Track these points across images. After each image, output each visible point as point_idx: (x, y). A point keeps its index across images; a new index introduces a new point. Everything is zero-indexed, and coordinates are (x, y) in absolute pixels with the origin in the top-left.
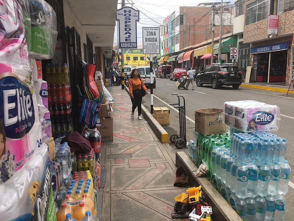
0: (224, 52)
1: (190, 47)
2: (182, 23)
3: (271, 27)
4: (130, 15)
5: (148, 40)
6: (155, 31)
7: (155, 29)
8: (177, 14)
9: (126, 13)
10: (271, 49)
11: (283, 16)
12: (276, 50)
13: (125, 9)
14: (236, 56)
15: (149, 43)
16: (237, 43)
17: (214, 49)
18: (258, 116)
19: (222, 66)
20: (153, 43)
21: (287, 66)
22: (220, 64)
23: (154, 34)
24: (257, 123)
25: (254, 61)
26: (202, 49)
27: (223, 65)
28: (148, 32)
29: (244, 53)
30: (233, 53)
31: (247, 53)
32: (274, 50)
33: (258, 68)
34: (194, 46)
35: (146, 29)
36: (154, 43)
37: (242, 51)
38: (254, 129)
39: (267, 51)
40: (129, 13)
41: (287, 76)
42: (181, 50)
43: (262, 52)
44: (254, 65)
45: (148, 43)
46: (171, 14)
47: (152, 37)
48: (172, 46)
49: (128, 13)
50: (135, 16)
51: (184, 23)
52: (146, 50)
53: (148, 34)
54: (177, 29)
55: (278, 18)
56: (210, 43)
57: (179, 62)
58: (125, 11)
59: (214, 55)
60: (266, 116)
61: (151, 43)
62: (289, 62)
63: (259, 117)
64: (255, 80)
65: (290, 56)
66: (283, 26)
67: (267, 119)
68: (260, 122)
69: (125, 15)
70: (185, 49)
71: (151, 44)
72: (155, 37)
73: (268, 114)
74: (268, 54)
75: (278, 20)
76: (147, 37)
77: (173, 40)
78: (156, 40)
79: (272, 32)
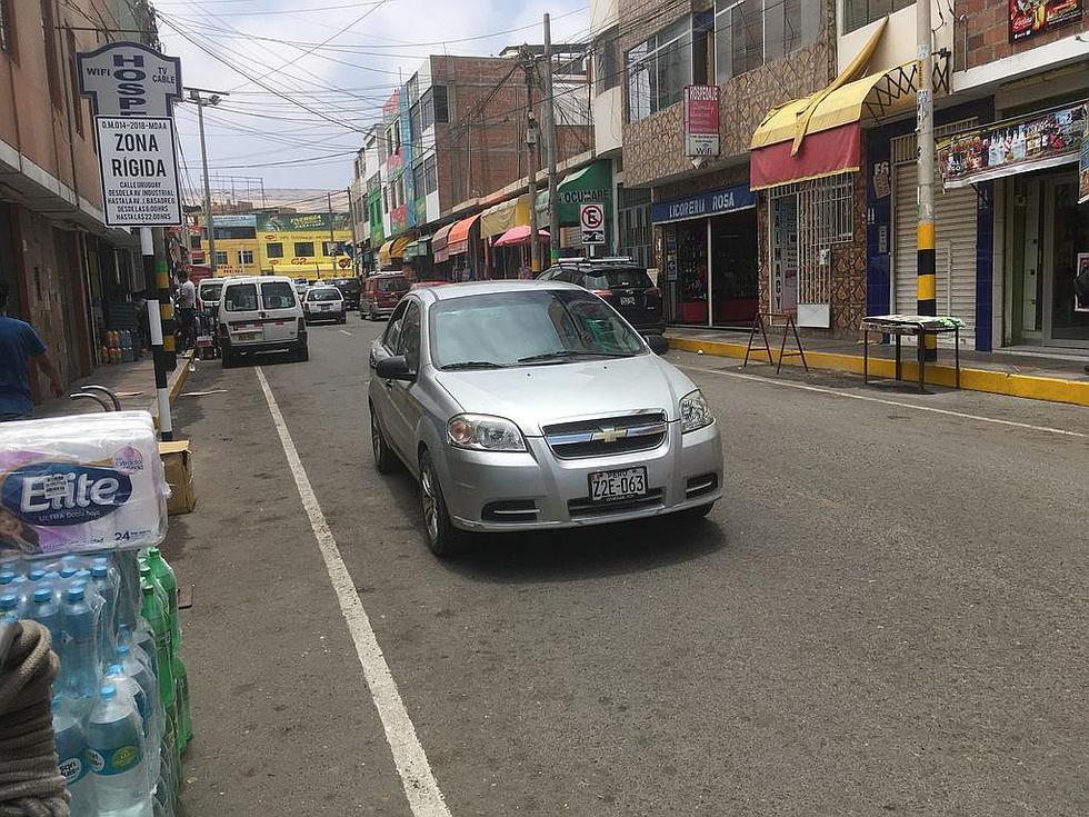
0: (568, 221)
1: (472, 202)
2: (441, 115)
3: (696, 128)
4: (141, 76)
5: (122, 169)
6: (153, 131)
7: (151, 126)
8: (425, 84)
9: (120, 68)
10: (709, 208)
11: (730, 89)
12: (724, 209)
13: (116, 51)
14: (601, 232)
15: (130, 179)
16: (611, 187)
17: (538, 208)
18: (36, 487)
19: (588, 267)
20: (146, 179)
21: (760, 264)
22: (583, 262)
23: (151, 146)
24: (34, 518)
25: (666, 249)
26: (503, 210)
27: (592, 263)
28: (121, 136)
29: (634, 225)
30: (590, 222)
31: (644, 223)
32: (719, 210)
33: (682, 276)
34: (482, 201)
35: (111, 125)
36: (150, 180)
37: (628, 214)
38: (20, 549)
39: (700, 214)
40: (138, 68)
41: (760, 301)
42: (446, 214)
43: (684, 216)
44: (665, 263)
45: (124, 179)
46: (404, 82)
47: (139, 155)
48: (415, 200)
49: (131, 66)
50: (165, 80)
51: (452, 117)
52: (120, 209)
53: (123, 146)
54: (429, 136)
55: (718, 96)
56: (525, 191)
57: (438, 258)
58: (119, 60)
59: (540, 232)
60: (83, 481)
61: (139, 178)
62: (763, 252)
63: (36, 493)
64: (674, 317)
65: (765, 229)
66: (733, 126)
67: (88, 497)
68: (51, 510)
69: (119, 75)
70: (456, 209)
71: (141, 185)
72: (154, 156)
73: (94, 473)
74: (702, 223)
75: (717, 104)
76: (120, 156)
77: (417, 178)
78: (162, 171)
79: (700, 146)
